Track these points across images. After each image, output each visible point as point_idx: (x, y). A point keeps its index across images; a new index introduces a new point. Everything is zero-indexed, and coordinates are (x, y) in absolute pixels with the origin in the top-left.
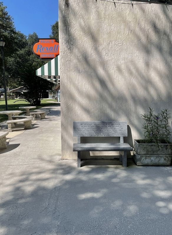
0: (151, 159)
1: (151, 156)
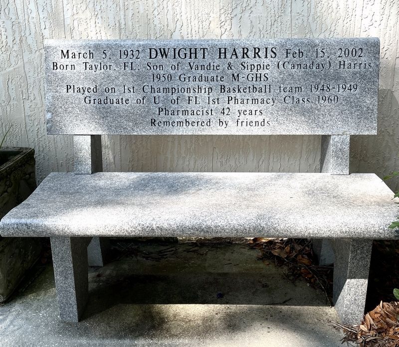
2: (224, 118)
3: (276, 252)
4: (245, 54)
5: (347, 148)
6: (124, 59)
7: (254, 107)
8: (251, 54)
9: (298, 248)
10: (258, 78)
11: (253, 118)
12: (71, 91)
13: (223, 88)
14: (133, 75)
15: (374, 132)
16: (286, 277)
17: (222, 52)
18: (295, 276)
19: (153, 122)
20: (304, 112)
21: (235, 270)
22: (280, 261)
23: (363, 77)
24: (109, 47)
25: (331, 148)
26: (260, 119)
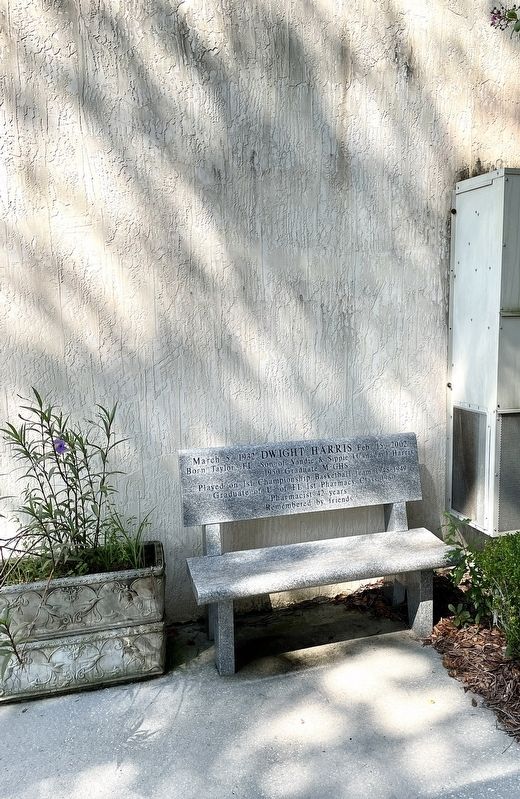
0: (54, 659)
1: (52, 643)
2: (320, 498)
3: (357, 603)
4: (330, 450)
5: (404, 511)
6: (243, 461)
7: (340, 488)
8: (334, 449)
9: (373, 596)
10: (341, 466)
11: (341, 496)
12: (202, 489)
13: (317, 476)
14: (250, 472)
15: (421, 498)
16: (371, 618)
17: (314, 450)
18: (377, 616)
19: (268, 508)
20: (374, 488)
21: (331, 621)
22: (362, 609)
23: (409, 460)
24: (231, 452)
25: (394, 513)
26: (345, 496)
